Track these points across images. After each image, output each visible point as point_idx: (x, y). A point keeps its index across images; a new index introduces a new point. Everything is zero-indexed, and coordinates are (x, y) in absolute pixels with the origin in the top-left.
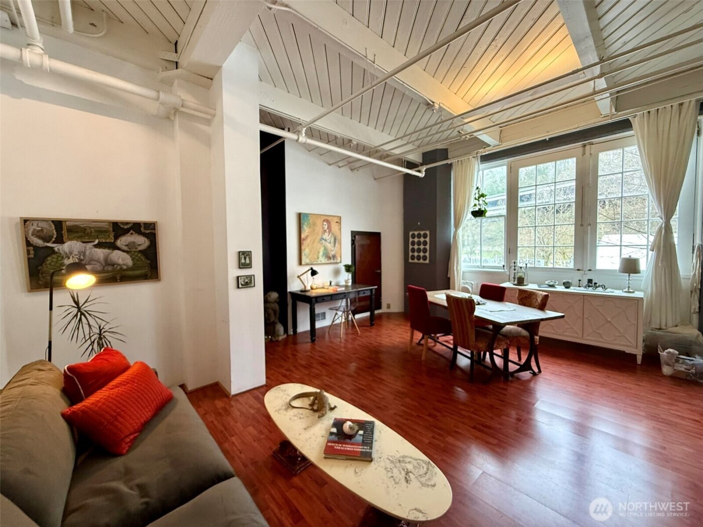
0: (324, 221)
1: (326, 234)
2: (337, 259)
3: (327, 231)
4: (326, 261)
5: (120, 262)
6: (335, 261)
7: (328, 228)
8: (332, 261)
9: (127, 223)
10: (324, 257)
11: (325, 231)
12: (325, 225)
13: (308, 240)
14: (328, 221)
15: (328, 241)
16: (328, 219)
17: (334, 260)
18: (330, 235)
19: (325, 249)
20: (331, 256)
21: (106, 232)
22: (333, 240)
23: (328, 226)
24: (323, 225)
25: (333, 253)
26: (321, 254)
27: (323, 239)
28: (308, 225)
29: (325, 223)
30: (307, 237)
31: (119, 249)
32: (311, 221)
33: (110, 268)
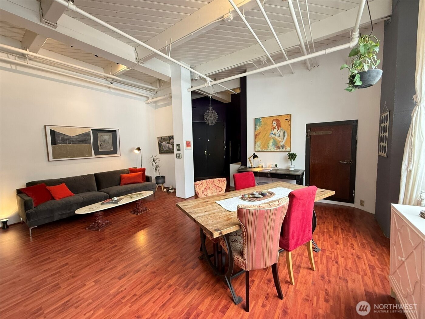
0: (273, 120)
1: (275, 131)
2: (286, 149)
3: (276, 127)
4: (275, 149)
5: (171, 148)
6: (284, 150)
7: (277, 125)
8: (281, 149)
9: (171, 136)
10: (273, 147)
11: (274, 128)
12: (275, 123)
13: (260, 136)
14: (277, 120)
15: (278, 135)
16: (278, 118)
17: (282, 149)
18: (279, 131)
19: (275, 141)
20: (280, 146)
21: (168, 139)
22: (282, 134)
23: (277, 124)
24: (272, 123)
25: (282, 144)
26: (271, 144)
27: (273, 134)
28: (260, 125)
29: (274, 122)
30: (259, 133)
31: (170, 144)
32: (262, 123)
33: (169, 149)
